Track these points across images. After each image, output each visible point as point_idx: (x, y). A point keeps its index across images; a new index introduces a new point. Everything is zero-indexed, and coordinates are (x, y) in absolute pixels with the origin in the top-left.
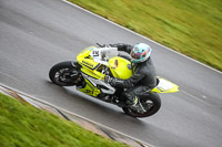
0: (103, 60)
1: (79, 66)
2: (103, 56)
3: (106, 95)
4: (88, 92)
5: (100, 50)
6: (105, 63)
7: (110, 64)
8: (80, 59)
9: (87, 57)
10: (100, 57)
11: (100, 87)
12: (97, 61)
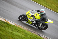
0: (33, 14)
1: (26, 16)
2: (33, 13)
3: (34, 24)
4: (29, 23)
5: (32, 11)
6: (33, 15)
7: (35, 15)
8: (27, 14)
9: (29, 13)
10: (32, 13)
11: (32, 21)
12: (31, 14)
